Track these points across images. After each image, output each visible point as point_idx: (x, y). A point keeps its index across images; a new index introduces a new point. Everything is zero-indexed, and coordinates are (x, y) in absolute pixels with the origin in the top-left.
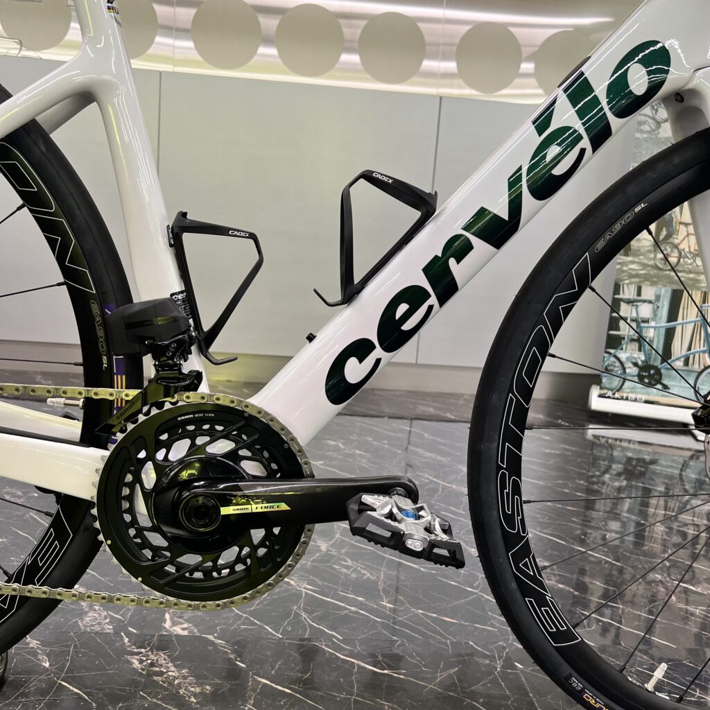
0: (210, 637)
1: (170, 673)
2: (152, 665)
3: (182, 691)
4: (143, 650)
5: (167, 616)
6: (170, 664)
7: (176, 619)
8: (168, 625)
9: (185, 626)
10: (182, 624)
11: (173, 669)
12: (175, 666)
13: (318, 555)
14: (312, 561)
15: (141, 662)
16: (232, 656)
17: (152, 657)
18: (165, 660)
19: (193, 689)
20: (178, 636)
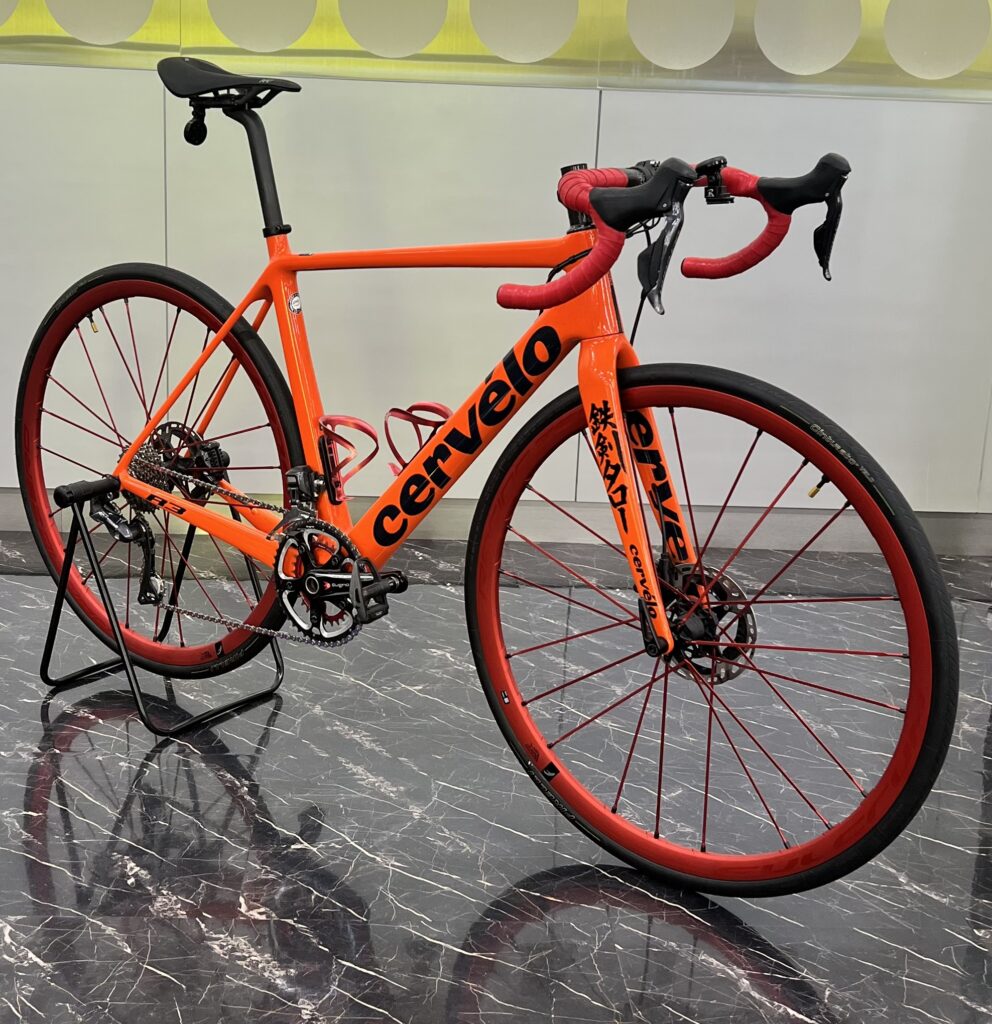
0: (290, 921)
1: (253, 958)
2: (234, 949)
3: (266, 974)
4: (222, 936)
5: (242, 900)
6: (252, 950)
7: (251, 903)
8: (243, 909)
9: (262, 910)
10: (259, 908)
11: (255, 953)
12: (257, 951)
13: (409, 824)
14: (403, 832)
15: (222, 947)
16: (314, 941)
17: (231, 942)
18: (245, 945)
19: (277, 973)
20: (256, 921)
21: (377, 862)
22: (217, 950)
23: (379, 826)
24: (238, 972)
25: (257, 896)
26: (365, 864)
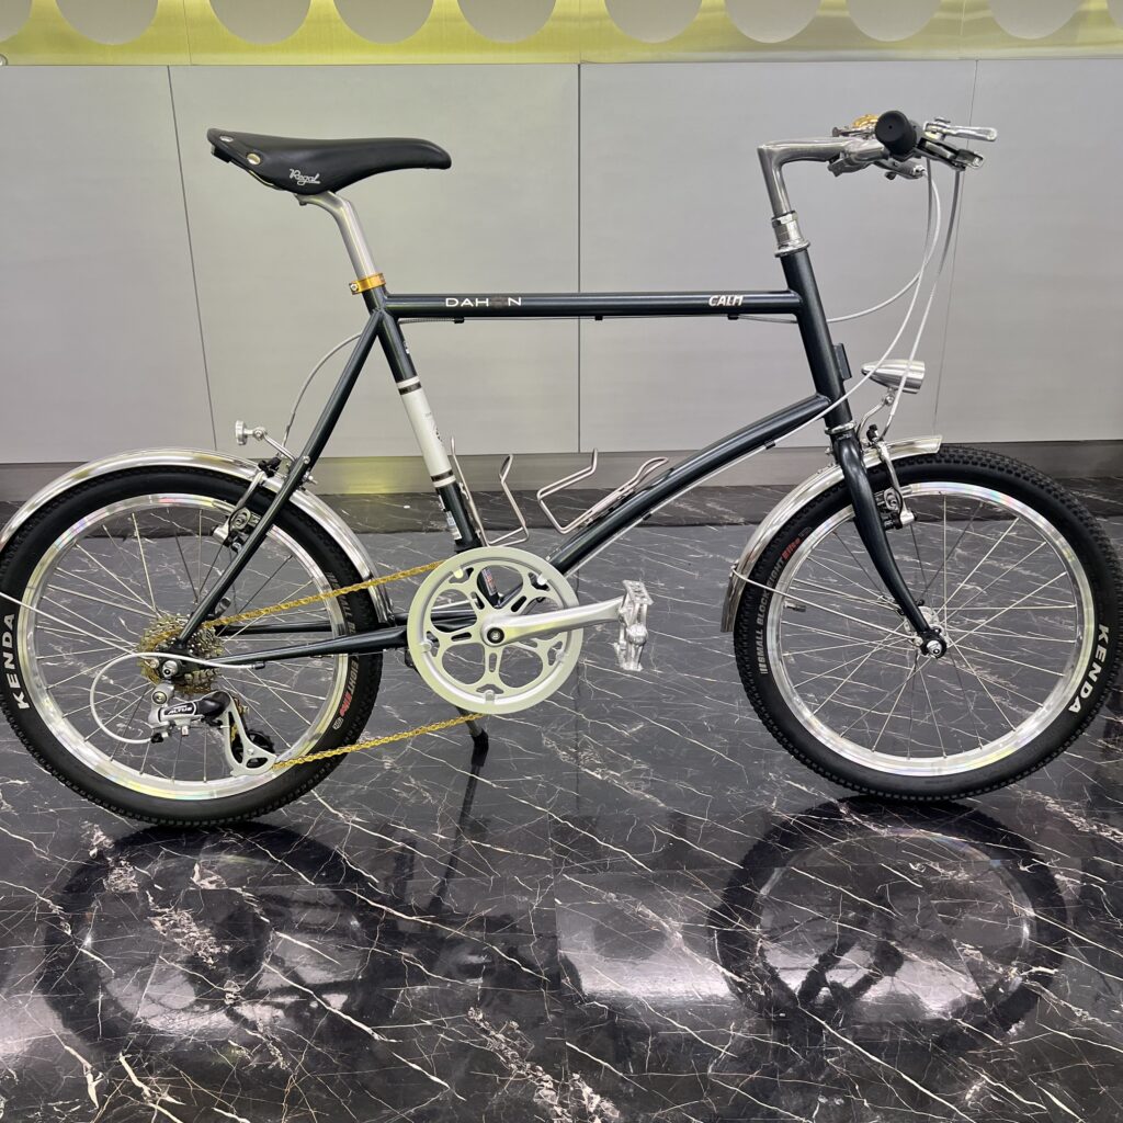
0: (238, 890)
1: (191, 934)
3: (200, 953)
4: (167, 910)
5: (196, 868)
6: (193, 924)
7: (205, 871)
8: (196, 878)
9: (214, 878)
10: (211, 876)
11: (195, 929)
12: (197, 926)
13: (379, 774)
14: (371, 784)
16: (257, 911)
18: (188, 919)
19: (211, 950)
20: (206, 892)
21: (339, 819)
22: (158, 926)
23: (350, 779)
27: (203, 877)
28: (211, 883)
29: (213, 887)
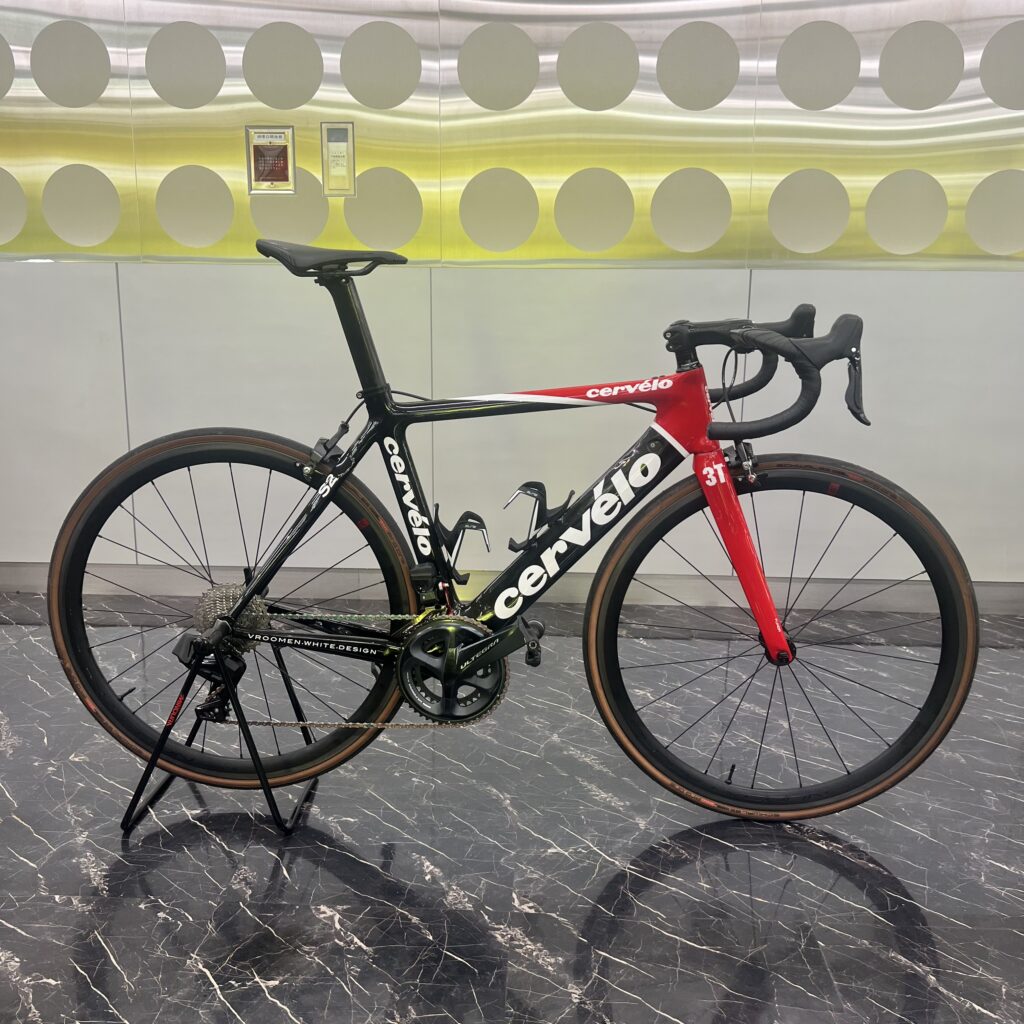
0: (554, 915)
1: (527, 946)
2: (512, 939)
3: (540, 961)
4: (502, 927)
5: (514, 895)
6: (526, 939)
7: (522, 898)
8: (516, 903)
9: (531, 904)
10: (528, 903)
11: (529, 942)
12: (530, 940)
13: (637, 833)
14: (633, 840)
15: (503, 936)
16: (576, 933)
17: (510, 932)
18: (521, 935)
19: (549, 960)
20: (527, 914)
21: (616, 866)
22: (500, 939)
23: (614, 834)
24: (519, 959)
25: (526, 893)
26: (607, 867)
27: (522, 903)
28: (530, 907)
29: (532, 911)
